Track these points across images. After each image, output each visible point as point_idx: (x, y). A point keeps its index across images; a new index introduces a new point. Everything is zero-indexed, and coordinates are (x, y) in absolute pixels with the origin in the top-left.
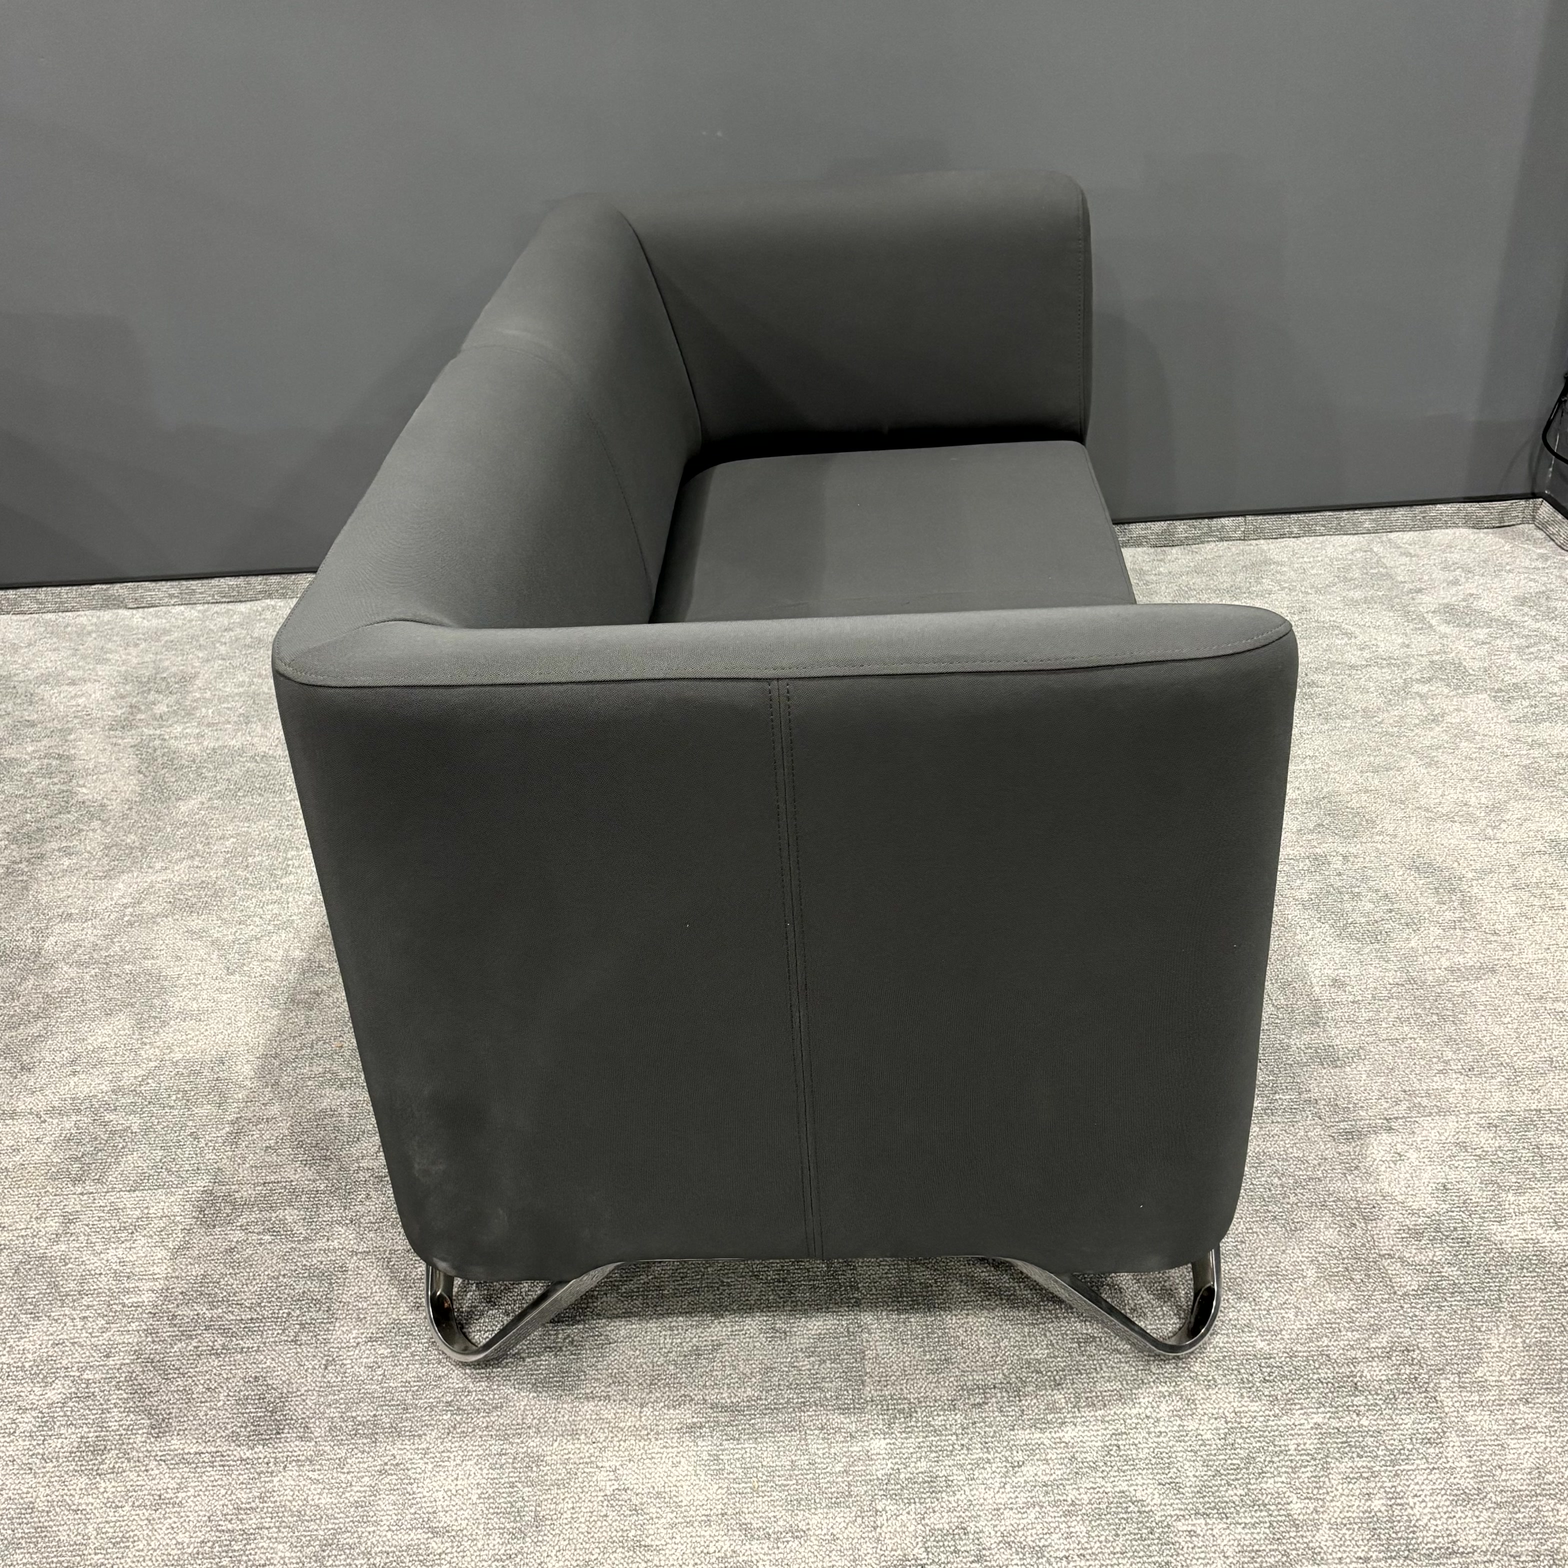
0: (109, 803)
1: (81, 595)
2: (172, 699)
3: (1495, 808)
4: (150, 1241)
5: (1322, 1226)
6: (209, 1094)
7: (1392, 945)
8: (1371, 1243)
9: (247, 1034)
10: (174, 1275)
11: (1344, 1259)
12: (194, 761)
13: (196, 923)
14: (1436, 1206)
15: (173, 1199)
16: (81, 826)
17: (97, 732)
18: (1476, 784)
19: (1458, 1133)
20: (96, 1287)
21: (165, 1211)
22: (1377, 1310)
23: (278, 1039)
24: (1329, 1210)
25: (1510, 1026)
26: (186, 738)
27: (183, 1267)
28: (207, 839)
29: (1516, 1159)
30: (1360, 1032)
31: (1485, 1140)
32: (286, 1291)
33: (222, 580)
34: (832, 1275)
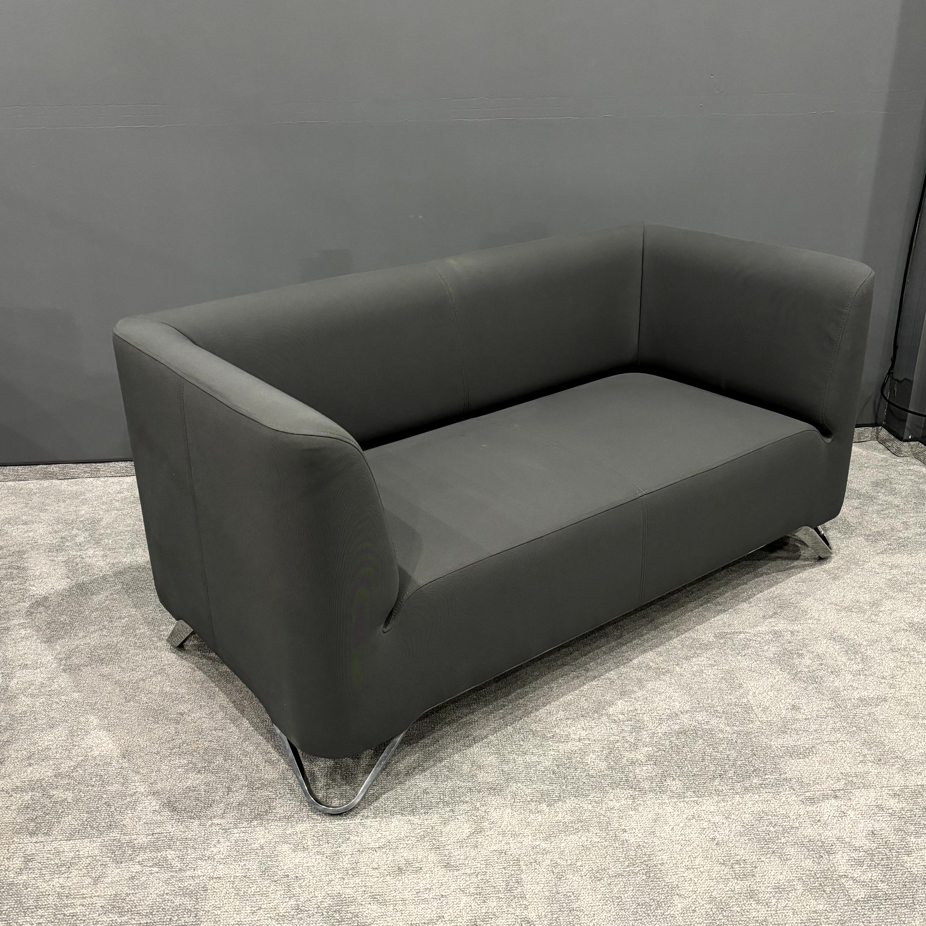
0: (49, 596)
1: (31, 471)
2: (87, 534)
3: (875, 604)
4: (80, 872)
5: (803, 857)
6: (117, 777)
7: (824, 685)
8: (833, 868)
9: (139, 739)
10: (96, 895)
11: (818, 878)
12: (101, 571)
13: (106, 670)
14: (869, 845)
15: (95, 845)
16: (32, 610)
17: (41, 553)
18: (862, 590)
19: (877, 799)
20: (46, 903)
21: (90, 853)
22: (842, 911)
23: (158, 742)
24: (805, 847)
25: (899, 734)
26: (96, 557)
27: (102, 889)
28: (110, 618)
29: (913, 816)
30: (812, 737)
31: (893, 803)
32: (169, 904)
33: (116, 463)
34: (509, 890)
